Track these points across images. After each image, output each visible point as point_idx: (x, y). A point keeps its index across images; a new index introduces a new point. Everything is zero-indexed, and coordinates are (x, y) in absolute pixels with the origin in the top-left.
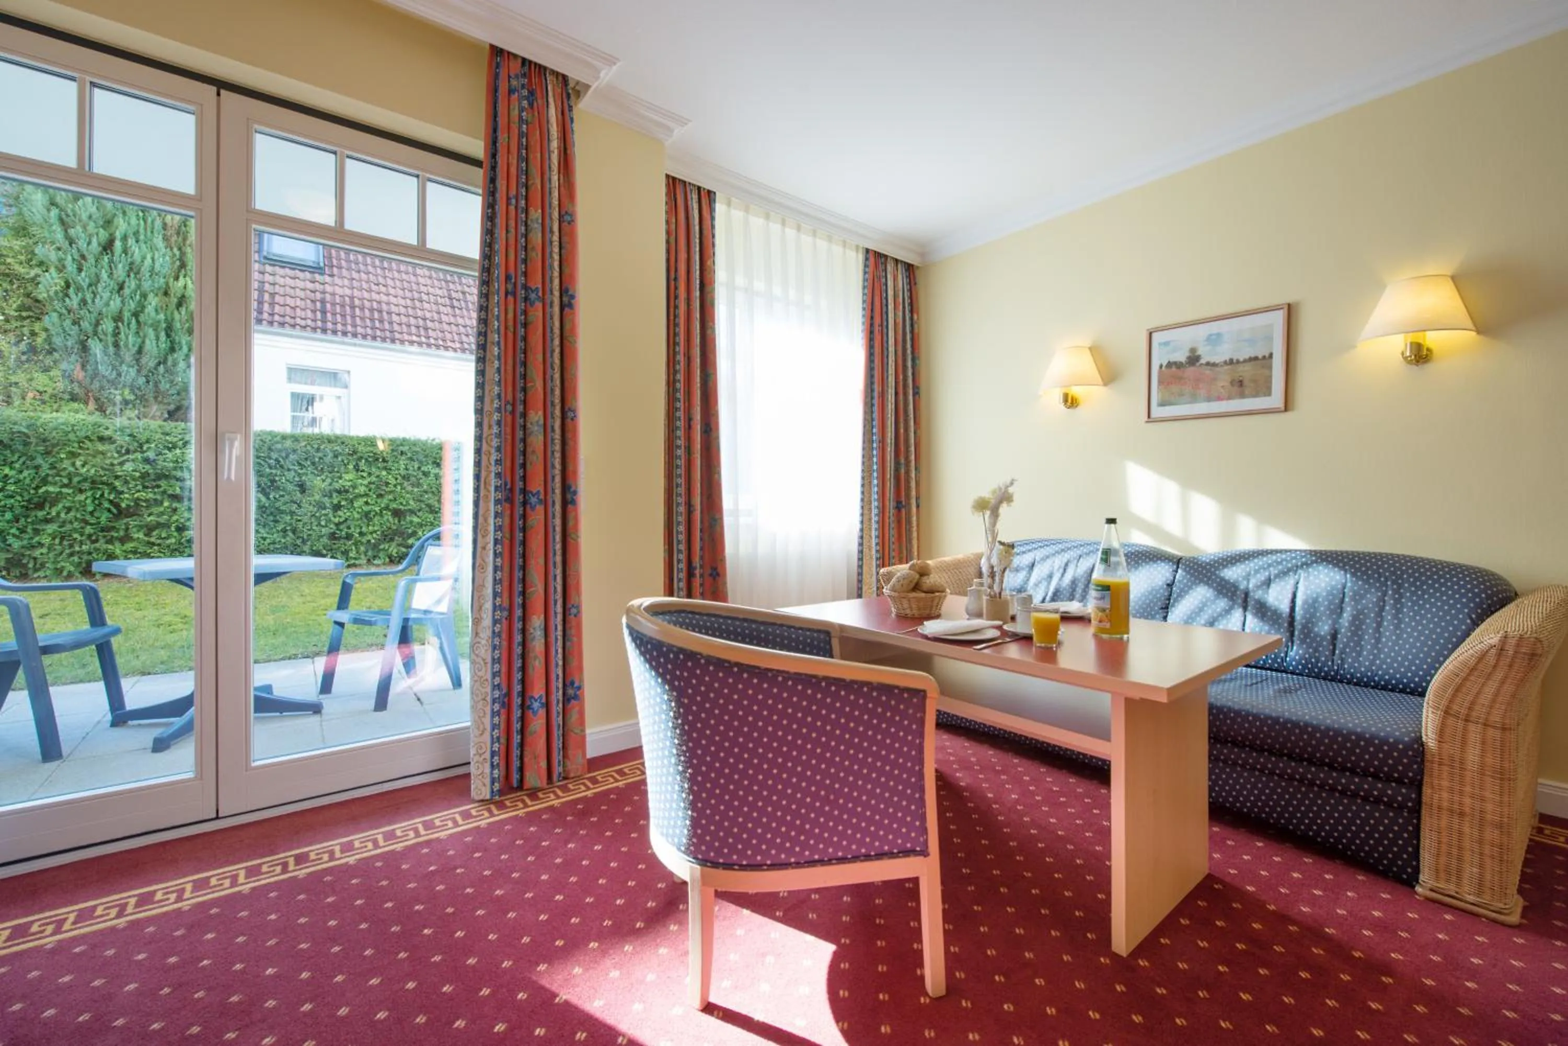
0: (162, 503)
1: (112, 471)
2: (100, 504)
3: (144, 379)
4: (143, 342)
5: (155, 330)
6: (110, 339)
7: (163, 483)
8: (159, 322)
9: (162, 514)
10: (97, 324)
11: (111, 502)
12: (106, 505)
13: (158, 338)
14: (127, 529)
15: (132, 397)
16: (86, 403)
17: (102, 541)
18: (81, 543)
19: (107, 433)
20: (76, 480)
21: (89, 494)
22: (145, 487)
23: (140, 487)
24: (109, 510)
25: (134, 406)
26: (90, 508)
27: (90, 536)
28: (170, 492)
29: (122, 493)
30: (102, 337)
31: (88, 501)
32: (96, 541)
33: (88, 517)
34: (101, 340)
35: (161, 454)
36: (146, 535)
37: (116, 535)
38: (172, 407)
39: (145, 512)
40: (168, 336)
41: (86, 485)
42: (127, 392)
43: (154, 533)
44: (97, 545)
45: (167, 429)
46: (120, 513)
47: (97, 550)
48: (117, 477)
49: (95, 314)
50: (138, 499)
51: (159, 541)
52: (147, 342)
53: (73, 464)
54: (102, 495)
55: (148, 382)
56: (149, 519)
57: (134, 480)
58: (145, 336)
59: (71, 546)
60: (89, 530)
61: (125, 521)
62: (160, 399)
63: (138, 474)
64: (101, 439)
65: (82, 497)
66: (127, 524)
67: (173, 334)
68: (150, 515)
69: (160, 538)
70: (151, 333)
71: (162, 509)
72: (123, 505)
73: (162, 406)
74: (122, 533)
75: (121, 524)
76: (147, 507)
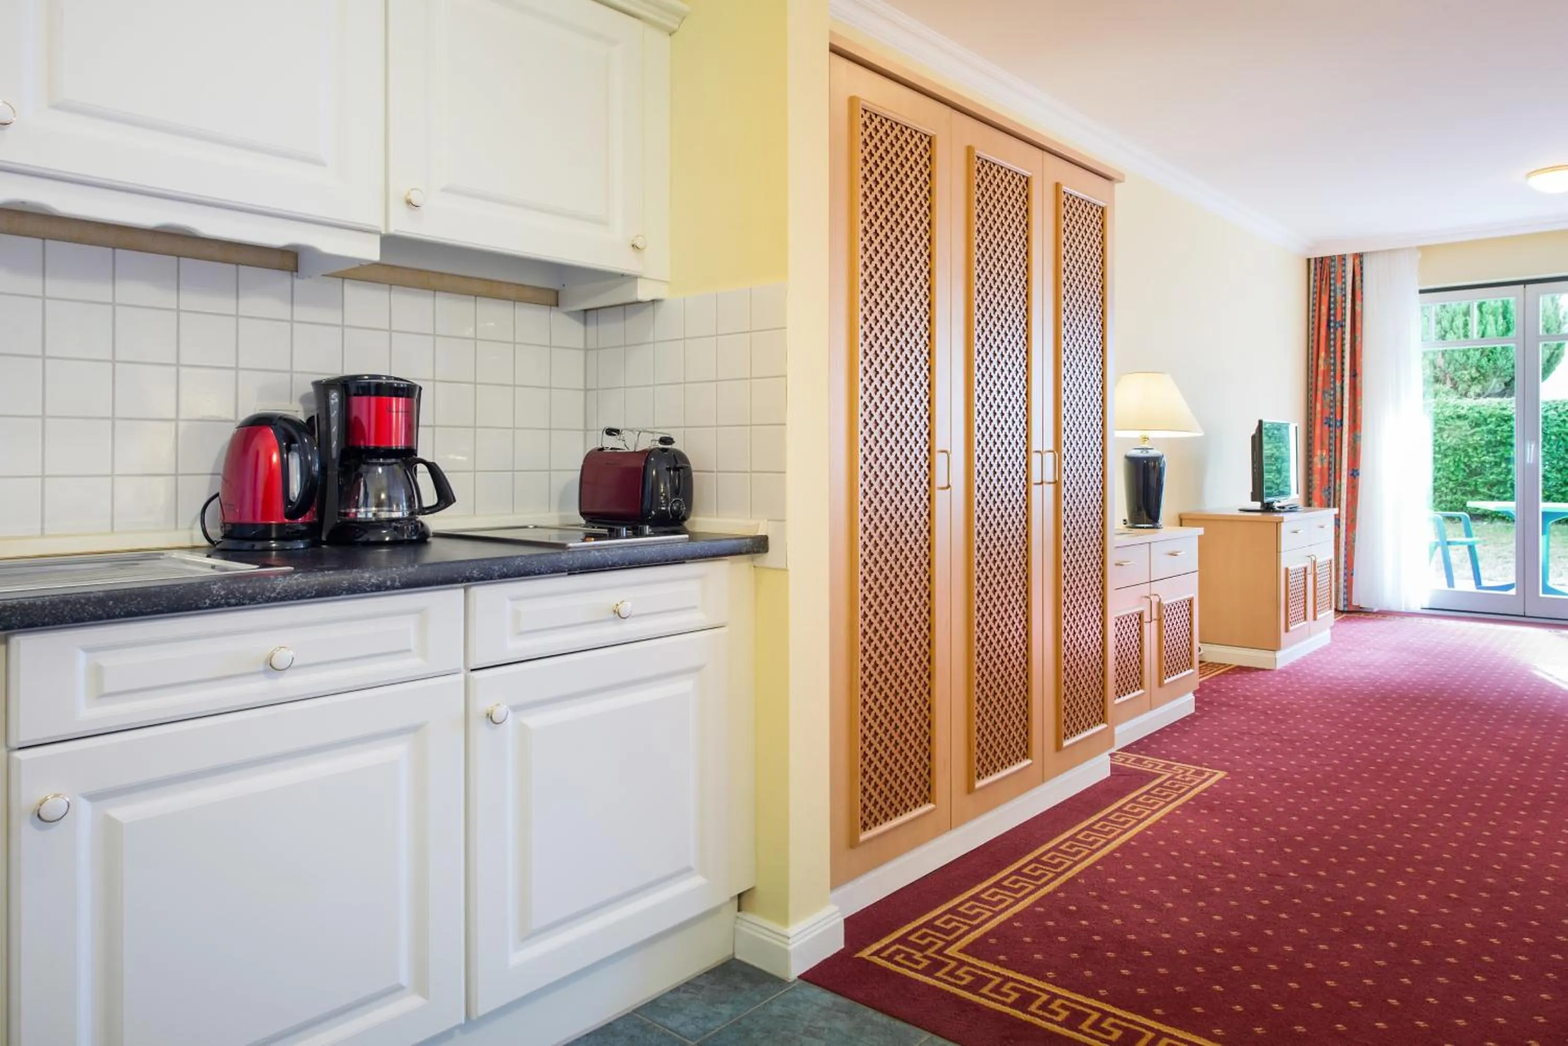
0: (1500, 464)
1: (1466, 441)
2: (1458, 466)
3: (1486, 359)
4: (1485, 328)
5: (1494, 315)
6: (1461, 332)
7: (1502, 449)
8: (1497, 308)
9: (1501, 473)
10: (1453, 321)
11: (1465, 463)
12: (1462, 466)
13: (1496, 322)
14: (1476, 485)
15: (1478, 375)
16: (1445, 383)
17: (1459, 493)
18: (1446, 495)
19: (1463, 412)
20: (1443, 448)
21: (1452, 458)
22: (1488, 452)
23: (1485, 453)
24: (1464, 471)
25: (1479, 382)
26: (1452, 469)
27: (1451, 490)
28: (1506, 456)
29: (1473, 457)
30: (1456, 331)
31: (1451, 464)
32: (1455, 493)
33: (1451, 475)
34: (1455, 333)
35: (1499, 426)
36: (1489, 490)
37: (1468, 489)
38: (1508, 379)
39: (1487, 473)
40: (1504, 318)
41: (1449, 452)
42: (1473, 371)
43: (1495, 488)
44: (1456, 496)
45: (1504, 406)
46: (1473, 473)
47: (1456, 500)
48: (1469, 446)
49: (1451, 312)
50: (1484, 462)
51: (1498, 495)
52: (1488, 327)
53: (1442, 437)
54: (1460, 460)
55: (1489, 360)
56: (1491, 477)
57: (1482, 447)
58: (1487, 323)
59: (1440, 496)
60: (1451, 485)
61: (1475, 478)
62: (1498, 374)
63: (1483, 442)
64: (1459, 417)
65: (1447, 461)
66: (1476, 481)
67: (1508, 316)
68: (1492, 474)
69: (1499, 492)
70: (1491, 318)
71: (1500, 470)
72: (1473, 466)
73: (1500, 379)
74: (1473, 488)
75: (1471, 481)
76: (1491, 468)
